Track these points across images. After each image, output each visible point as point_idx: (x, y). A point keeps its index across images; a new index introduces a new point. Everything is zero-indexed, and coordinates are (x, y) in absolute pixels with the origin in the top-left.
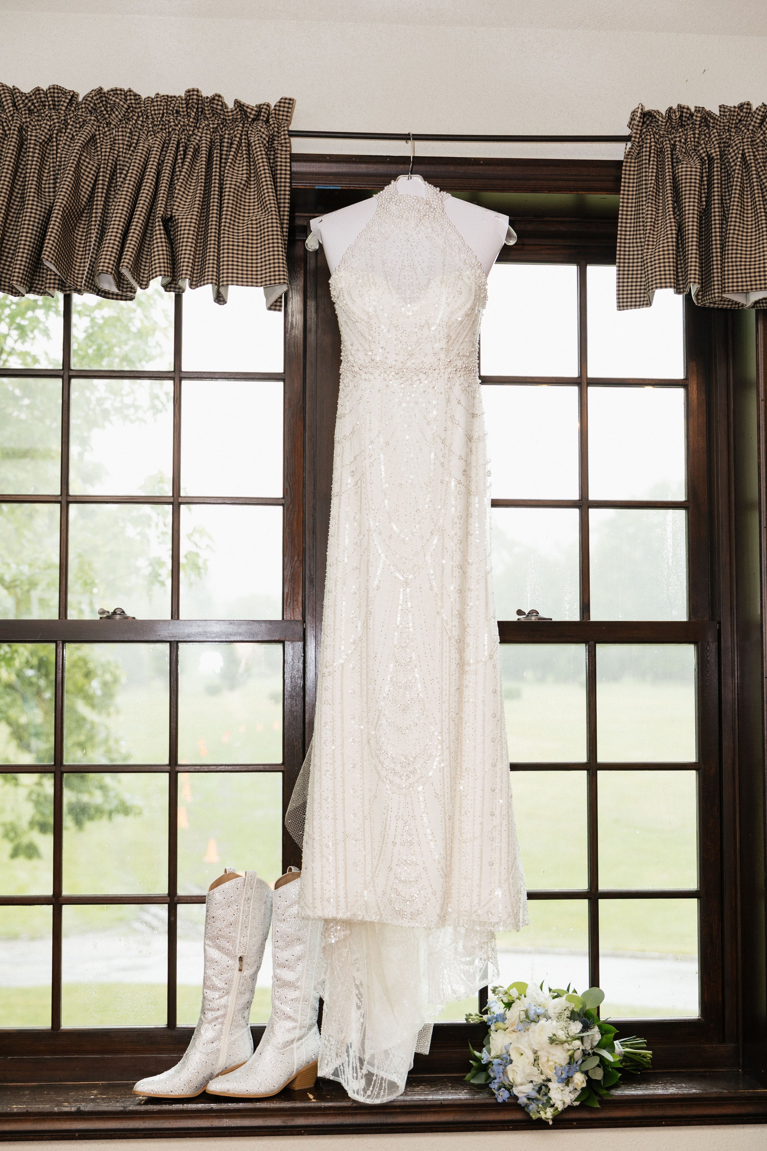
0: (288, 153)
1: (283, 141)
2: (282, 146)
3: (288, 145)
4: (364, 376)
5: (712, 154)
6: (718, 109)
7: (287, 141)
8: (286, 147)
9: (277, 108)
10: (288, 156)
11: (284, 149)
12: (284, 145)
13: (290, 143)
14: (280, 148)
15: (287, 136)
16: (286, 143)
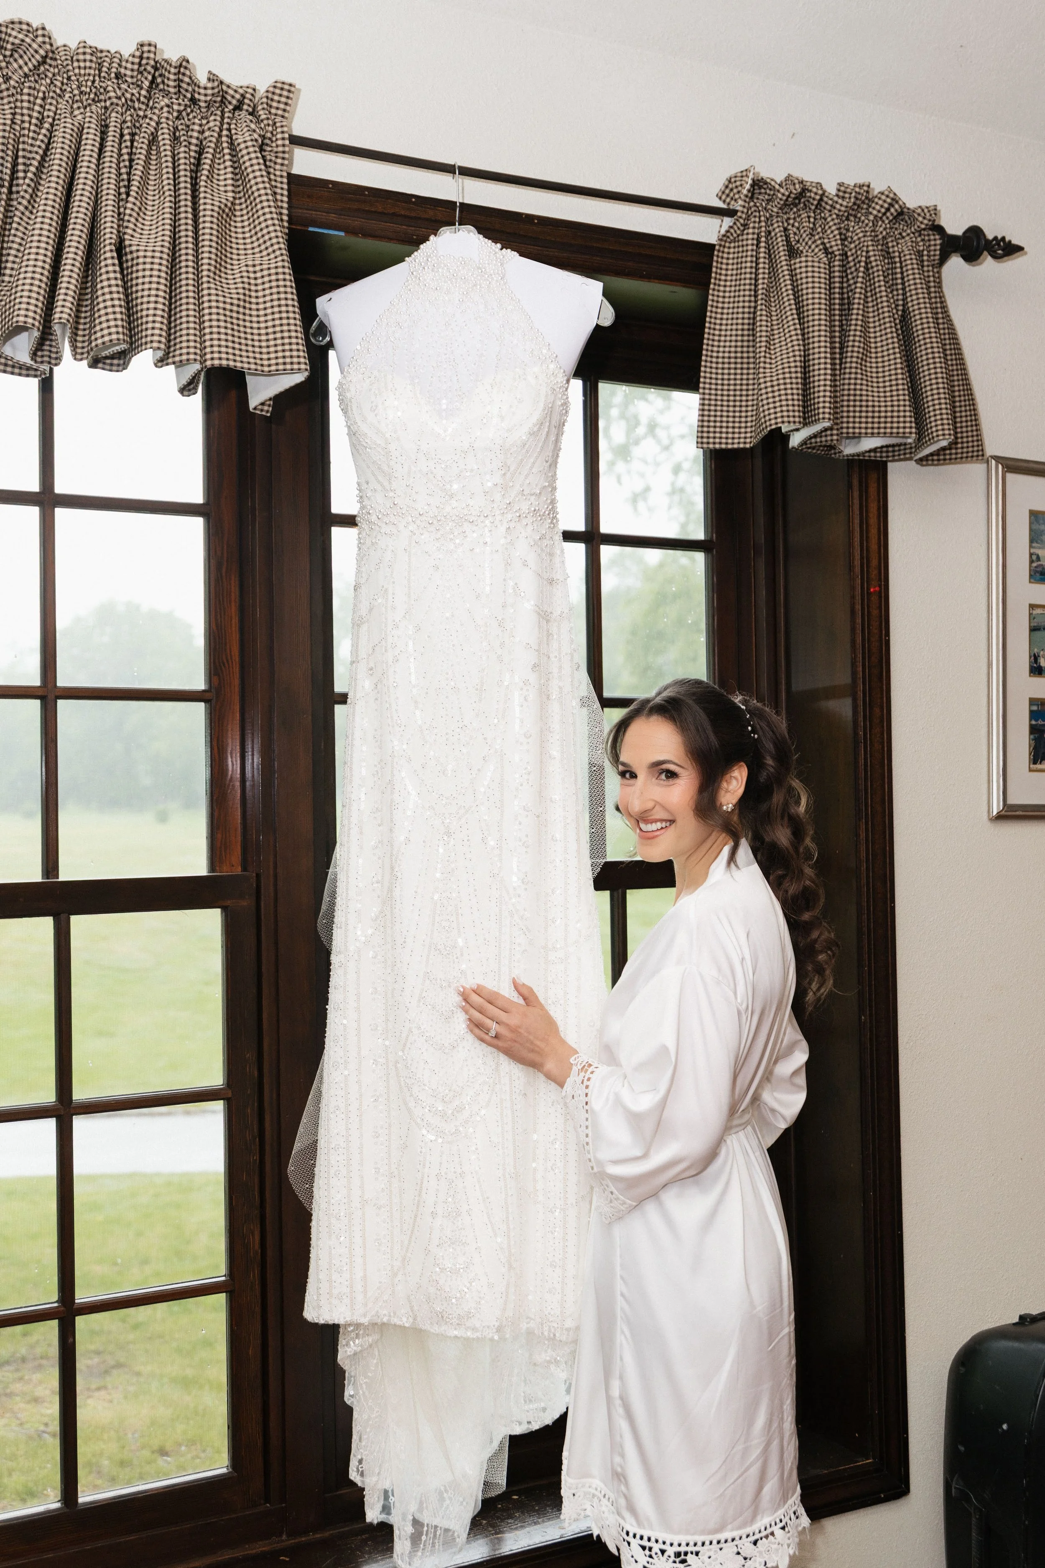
0: (285, 168)
1: (280, 149)
2: (276, 157)
3: (286, 156)
4: (385, 529)
5: (831, 247)
6: (835, 186)
7: (287, 149)
8: (283, 158)
9: (270, 95)
10: (285, 174)
11: (279, 161)
12: (281, 155)
13: (291, 153)
14: (273, 159)
15: (287, 142)
16: (284, 152)
